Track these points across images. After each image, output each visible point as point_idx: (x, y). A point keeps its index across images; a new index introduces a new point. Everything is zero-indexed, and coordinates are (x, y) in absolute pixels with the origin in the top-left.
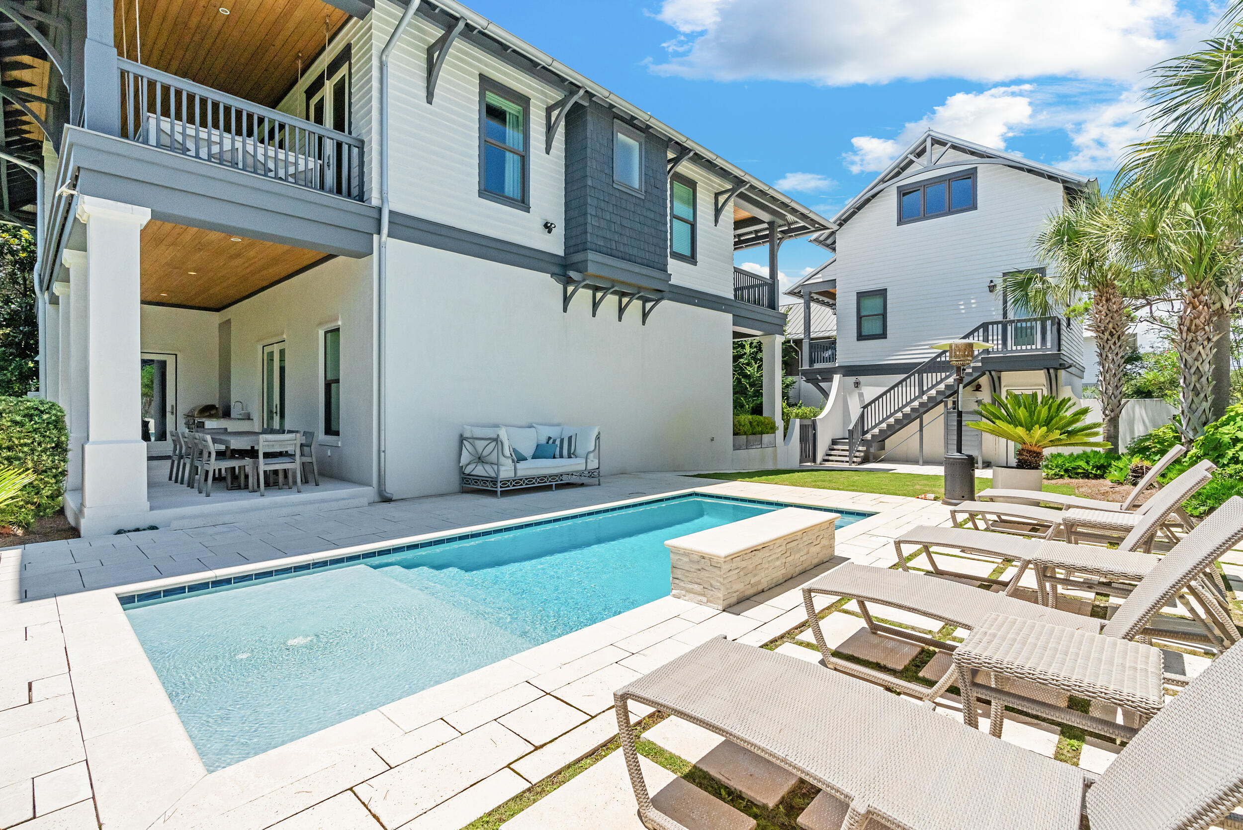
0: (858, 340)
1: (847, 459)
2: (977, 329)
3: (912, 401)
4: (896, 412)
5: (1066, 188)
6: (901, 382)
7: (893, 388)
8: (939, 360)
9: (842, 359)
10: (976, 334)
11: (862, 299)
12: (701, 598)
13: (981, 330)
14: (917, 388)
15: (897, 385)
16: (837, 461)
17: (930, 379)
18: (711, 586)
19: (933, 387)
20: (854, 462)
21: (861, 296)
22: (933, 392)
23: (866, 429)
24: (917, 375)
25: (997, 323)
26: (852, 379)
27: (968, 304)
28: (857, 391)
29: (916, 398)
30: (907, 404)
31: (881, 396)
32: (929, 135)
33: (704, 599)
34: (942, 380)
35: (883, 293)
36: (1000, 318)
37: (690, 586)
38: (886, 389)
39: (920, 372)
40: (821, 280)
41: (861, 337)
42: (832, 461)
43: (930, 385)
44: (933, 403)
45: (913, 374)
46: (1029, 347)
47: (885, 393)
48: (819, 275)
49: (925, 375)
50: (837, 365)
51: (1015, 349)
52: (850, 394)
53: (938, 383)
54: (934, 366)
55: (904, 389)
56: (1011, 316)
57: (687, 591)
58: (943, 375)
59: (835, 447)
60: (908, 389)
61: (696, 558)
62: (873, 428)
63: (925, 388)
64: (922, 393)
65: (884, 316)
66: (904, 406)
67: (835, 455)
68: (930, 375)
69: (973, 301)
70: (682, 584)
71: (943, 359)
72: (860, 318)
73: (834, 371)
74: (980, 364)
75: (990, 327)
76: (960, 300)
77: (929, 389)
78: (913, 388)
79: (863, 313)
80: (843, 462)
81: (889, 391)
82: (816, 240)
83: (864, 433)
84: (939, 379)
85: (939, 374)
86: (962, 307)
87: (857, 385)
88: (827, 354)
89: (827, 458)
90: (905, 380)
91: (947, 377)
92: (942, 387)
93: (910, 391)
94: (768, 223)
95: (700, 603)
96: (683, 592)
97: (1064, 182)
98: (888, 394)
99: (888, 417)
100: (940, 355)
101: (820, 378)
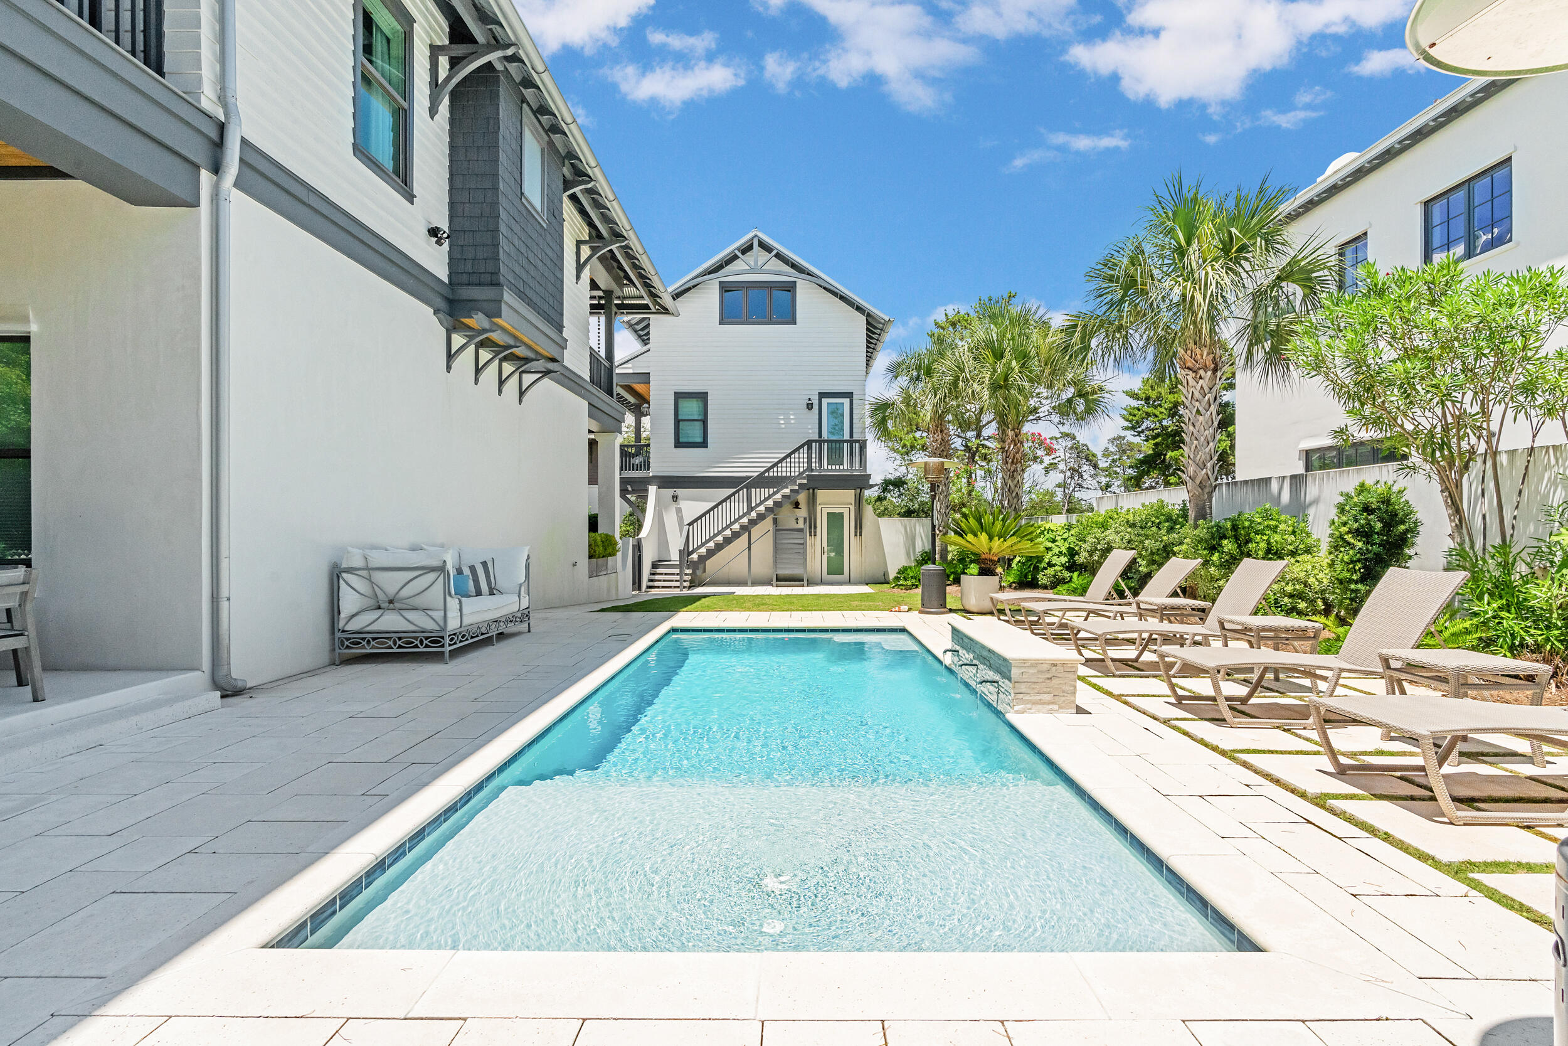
0: (676, 447)
1: (678, 584)
2: (802, 446)
3: (740, 517)
4: (724, 529)
5: (868, 323)
6: (729, 497)
7: (721, 503)
8: (767, 474)
9: (655, 469)
10: (801, 451)
11: (680, 401)
12: (1051, 706)
13: (806, 447)
14: (745, 504)
15: (725, 500)
16: (663, 587)
17: (758, 494)
18: (1064, 692)
19: (761, 503)
20: (684, 587)
21: (680, 396)
22: (762, 508)
23: (691, 549)
24: (745, 490)
25: (815, 441)
26: (670, 492)
27: (787, 419)
28: (674, 506)
29: (744, 515)
30: (736, 521)
31: (708, 512)
32: (756, 236)
33: (1056, 707)
34: (770, 496)
35: (702, 397)
36: (816, 437)
37: (1038, 697)
38: (714, 504)
39: (749, 487)
40: (631, 371)
41: (679, 444)
42: (658, 587)
43: (758, 502)
44: (761, 517)
45: (742, 489)
46: (838, 467)
47: (712, 509)
48: (629, 365)
49: (753, 490)
50: (651, 475)
51: (828, 468)
52: (667, 507)
53: (766, 499)
54: (762, 481)
55: (732, 504)
56: (825, 436)
57: (1033, 704)
58: (771, 491)
59: (658, 571)
60: (737, 504)
61: (1045, 667)
62: (699, 547)
63: (753, 505)
64: (751, 509)
65: (705, 422)
66: (732, 523)
67: (660, 581)
68: (758, 490)
69: (792, 417)
70: (1027, 697)
71: (771, 474)
72: (677, 422)
73: (647, 481)
74: (805, 481)
75: (814, 444)
76: (781, 414)
77: (758, 505)
78: (741, 504)
79: (680, 417)
80: (670, 587)
81: (717, 506)
82: (628, 322)
83: (690, 553)
84: (767, 495)
85: (767, 490)
86: (782, 422)
87: (675, 498)
88: (637, 460)
89: (651, 584)
90: (733, 494)
91: (775, 493)
92: (770, 503)
93: (737, 507)
94: (603, 291)
95: (1050, 712)
96: (1029, 706)
97: (869, 315)
98: (716, 510)
99: (715, 535)
100: (768, 470)
101: (630, 489)
